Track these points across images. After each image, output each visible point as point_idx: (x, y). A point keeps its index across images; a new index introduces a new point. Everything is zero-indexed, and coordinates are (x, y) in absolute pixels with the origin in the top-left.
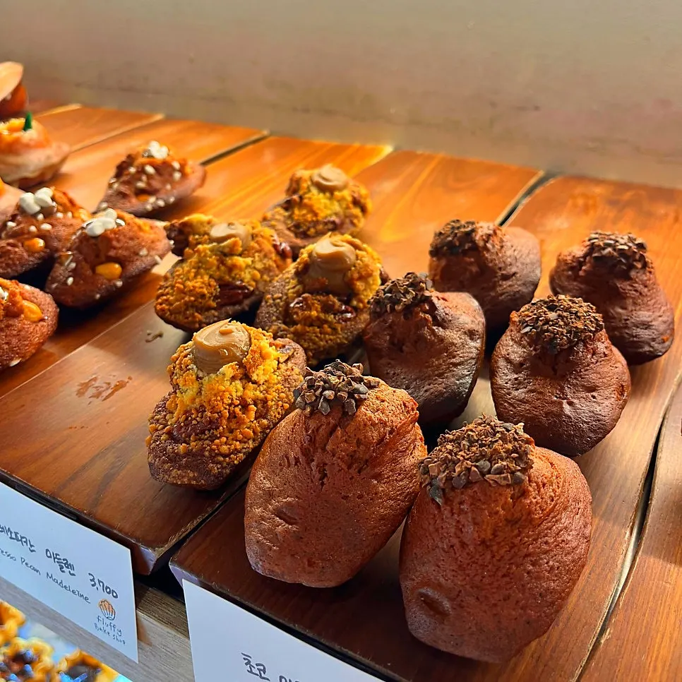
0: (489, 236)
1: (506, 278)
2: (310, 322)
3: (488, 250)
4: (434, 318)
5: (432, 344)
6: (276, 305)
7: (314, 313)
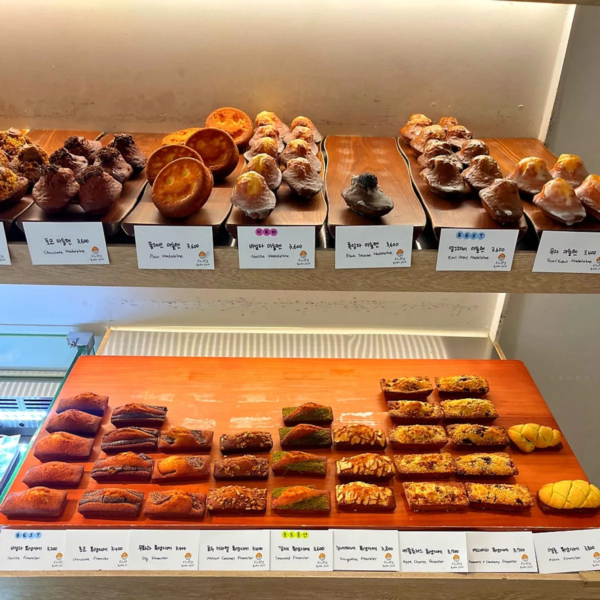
0: (83, 140)
1: (92, 152)
2: (29, 170)
3: (84, 145)
4: (72, 158)
5: (73, 165)
6: (15, 168)
7: (31, 167)
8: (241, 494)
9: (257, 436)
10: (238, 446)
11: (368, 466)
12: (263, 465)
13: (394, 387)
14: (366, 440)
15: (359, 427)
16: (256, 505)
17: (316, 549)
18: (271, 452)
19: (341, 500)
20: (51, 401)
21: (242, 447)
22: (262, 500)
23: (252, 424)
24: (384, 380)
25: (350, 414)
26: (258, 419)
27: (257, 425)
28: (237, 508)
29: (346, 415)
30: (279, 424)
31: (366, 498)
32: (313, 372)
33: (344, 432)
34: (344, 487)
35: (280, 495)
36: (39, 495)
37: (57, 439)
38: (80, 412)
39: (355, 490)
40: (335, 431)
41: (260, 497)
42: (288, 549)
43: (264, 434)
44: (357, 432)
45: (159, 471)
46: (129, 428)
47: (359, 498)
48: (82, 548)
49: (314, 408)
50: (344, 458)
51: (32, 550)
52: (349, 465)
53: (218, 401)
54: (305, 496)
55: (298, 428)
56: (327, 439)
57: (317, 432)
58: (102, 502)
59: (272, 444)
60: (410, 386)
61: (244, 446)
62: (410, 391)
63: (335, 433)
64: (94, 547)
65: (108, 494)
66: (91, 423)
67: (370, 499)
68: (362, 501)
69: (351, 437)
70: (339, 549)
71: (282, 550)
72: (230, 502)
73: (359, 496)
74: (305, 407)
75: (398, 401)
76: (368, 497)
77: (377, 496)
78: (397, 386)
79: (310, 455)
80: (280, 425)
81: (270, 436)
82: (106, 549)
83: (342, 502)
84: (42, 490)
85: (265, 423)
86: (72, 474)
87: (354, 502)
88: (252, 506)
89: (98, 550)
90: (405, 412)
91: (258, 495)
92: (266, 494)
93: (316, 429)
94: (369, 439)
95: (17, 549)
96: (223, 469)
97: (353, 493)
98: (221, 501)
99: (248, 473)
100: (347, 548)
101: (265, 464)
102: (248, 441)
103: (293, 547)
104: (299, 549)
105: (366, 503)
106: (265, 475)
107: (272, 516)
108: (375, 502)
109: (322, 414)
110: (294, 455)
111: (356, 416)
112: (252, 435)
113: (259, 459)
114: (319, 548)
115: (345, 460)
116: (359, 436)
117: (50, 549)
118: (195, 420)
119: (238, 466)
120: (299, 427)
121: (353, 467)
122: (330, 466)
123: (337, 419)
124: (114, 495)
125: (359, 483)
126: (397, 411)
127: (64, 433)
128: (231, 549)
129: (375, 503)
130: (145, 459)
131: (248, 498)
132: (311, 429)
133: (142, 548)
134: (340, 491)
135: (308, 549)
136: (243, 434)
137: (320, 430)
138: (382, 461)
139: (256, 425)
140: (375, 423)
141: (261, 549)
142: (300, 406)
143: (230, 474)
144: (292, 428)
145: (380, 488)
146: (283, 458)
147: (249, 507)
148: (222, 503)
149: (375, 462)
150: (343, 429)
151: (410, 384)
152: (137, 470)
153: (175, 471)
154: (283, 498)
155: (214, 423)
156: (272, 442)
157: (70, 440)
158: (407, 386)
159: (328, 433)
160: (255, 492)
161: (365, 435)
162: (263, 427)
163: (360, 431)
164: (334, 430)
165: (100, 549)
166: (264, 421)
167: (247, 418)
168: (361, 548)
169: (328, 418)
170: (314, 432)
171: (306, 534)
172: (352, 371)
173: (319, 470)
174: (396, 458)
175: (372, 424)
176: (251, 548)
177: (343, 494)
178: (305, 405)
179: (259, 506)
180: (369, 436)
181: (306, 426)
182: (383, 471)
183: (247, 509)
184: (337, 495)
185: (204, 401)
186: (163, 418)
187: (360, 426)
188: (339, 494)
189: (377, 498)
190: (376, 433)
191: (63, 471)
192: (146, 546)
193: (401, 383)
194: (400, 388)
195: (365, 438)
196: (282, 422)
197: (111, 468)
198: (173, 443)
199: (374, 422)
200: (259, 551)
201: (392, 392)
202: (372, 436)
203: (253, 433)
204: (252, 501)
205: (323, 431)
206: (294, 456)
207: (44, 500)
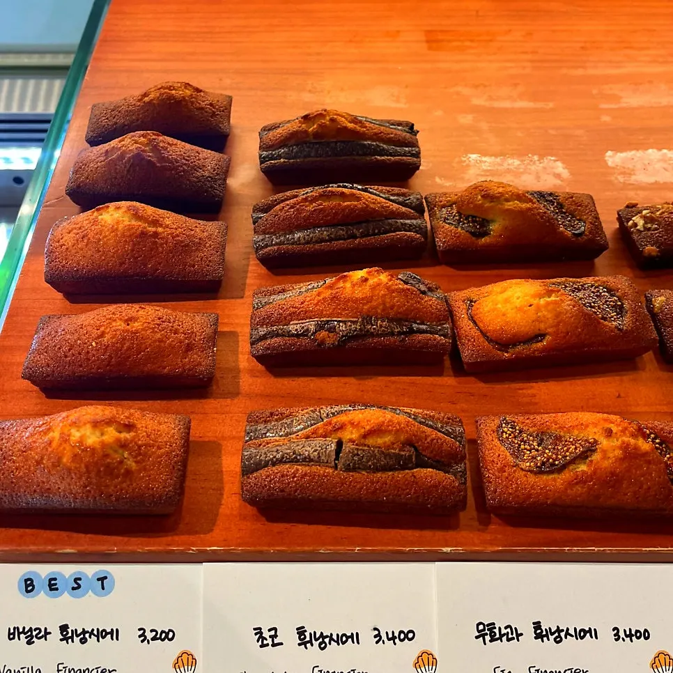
20: (48, 122)
36: (103, 445)
37: (121, 227)
38: (170, 139)
45: (483, 334)
46: (333, 188)
48: (266, 634)
51: (83, 641)
53: (540, 105)
58: (336, 467)
64: (309, 630)
65: (354, 435)
66: (207, 174)
82: (355, 638)
84: (109, 422)
86: (189, 348)
89: (323, 641)
95: (32, 635)
117: (149, 635)
118: (498, 160)
124: (380, 441)
127: (137, 204)
130: (424, 292)
133: (487, 632)
152: (411, 331)
153: (543, 335)
157: (160, 230)
165: (331, 637)
167: (653, 153)
185: (496, 104)
186: (413, 155)
191: (160, 341)
192: (500, 624)
197: (320, 327)
198: (486, 234)
207: (121, 462)
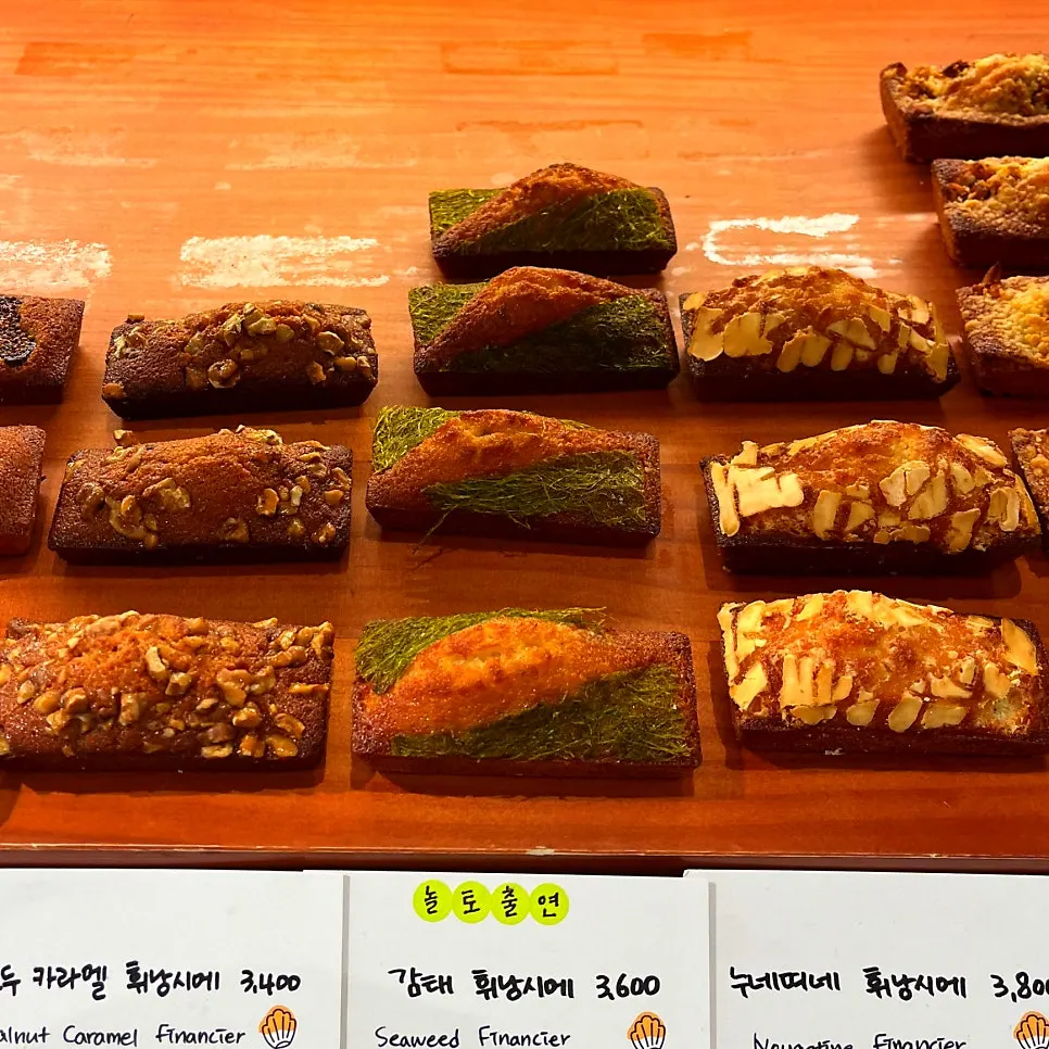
8: (173, 668)
9: (292, 325)
10: (194, 376)
11: (897, 498)
12: (322, 481)
13: (951, 98)
14: (855, 346)
15: (823, 281)
16: (264, 727)
17: (612, 986)
18: (367, 407)
19: (756, 703)
21: (216, 384)
22: (300, 695)
23: (283, 269)
24: (901, 68)
25: (749, 222)
26: (315, 247)
27: (307, 275)
28: (151, 748)
29: (734, 230)
30: (413, 269)
31: (907, 695)
32: (572, 43)
33: (738, 309)
34: (767, 620)
35: (404, 670)
39: (837, 644)
40: (694, 302)
41: (293, 679)
42: (446, 985)
43: (331, 319)
44: (808, 309)
47: (866, 695)
49: (585, 193)
50: (749, 450)
52: (788, 490)
54: (548, 683)
55: (504, 288)
56: (654, 343)
57: (603, 310)
59: (375, 373)
60: (1028, 93)
61: (223, 381)
62: (1029, 114)
63: (691, 315)
67: (929, 699)
68: (885, 707)
69: (781, 334)
70: (745, 984)
71: (414, 991)
72: (105, 718)
73: (863, 680)
74: (537, 186)
75: (981, 161)
76: (919, 686)
77: (966, 676)
78: (965, 94)
79: (568, 426)
80: (417, 272)
81: (366, 326)
83: (763, 712)
85: (343, 265)
87: (832, 713)
88: (237, 734)
90: (1026, 210)
91: (277, 668)
92: (329, 656)
93: (596, 295)
94: (871, 344)
96: (100, 507)
97: (829, 664)
98: (54, 708)
99: (235, 527)
100: (790, 980)
101: (332, 476)
102: (246, 354)
103: (480, 976)
104: (514, 988)
105: (901, 720)
106: (331, 541)
107: (357, 784)
108: (953, 716)
109: (621, 218)
110: (485, 432)
111: (780, 234)
112: (268, 323)
113: (297, 452)
114: (627, 983)
115: (761, 460)
116: (820, 329)
119: (178, 493)
120: (508, 284)
121: (810, 496)
122: (678, 490)
123: (690, 247)
125: (861, 602)
126: (985, 206)
128: (117, 980)
129: (955, 722)
131: (218, 691)
132: (574, 291)
134: (747, 647)
135: (567, 988)
136: (222, 318)
137: (613, 297)
138: (970, 467)
139: (300, 276)
140: (875, 266)
141: (291, 982)
142: (515, 180)
143: (139, 532)
144: (478, 288)
145: (978, 625)
146: (428, 446)
147: (222, 744)
148: (56, 720)
149: (933, 474)
150: (733, 293)
151: (1028, 81)
154: (415, 693)
155: (101, 262)
156: (373, 358)
158: (1015, 91)
159: (655, 314)
160: (263, 649)
161: (850, 326)
162: (337, 282)
163: (824, 302)
164: (682, 299)
166: (341, 255)
167: (263, 242)
168: (875, 983)
169: (648, 242)
170: (588, 306)
171: (555, 900)
172: (741, 39)
173: (621, 511)
174: (1025, 443)
175: (864, 269)
176: (231, 980)
177: (767, 662)
178: (539, 178)
179: (282, 733)
180: (874, 329)
181: (547, 280)
182: (980, 523)
183: (207, 752)
184: (732, 669)
185: (68, 161)
187: (825, 275)
188: (744, 667)
189: (966, 695)
190: (902, 314)
193: (985, 80)
194: (981, 103)
195: (852, 336)
196: (427, 259)
199: (866, 261)
200: (282, 997)
201: (946, 121)
202: (886, 328)
203: (272, 313)
204: (237, 708)
205: (628, 304)
206: (487, 437)
